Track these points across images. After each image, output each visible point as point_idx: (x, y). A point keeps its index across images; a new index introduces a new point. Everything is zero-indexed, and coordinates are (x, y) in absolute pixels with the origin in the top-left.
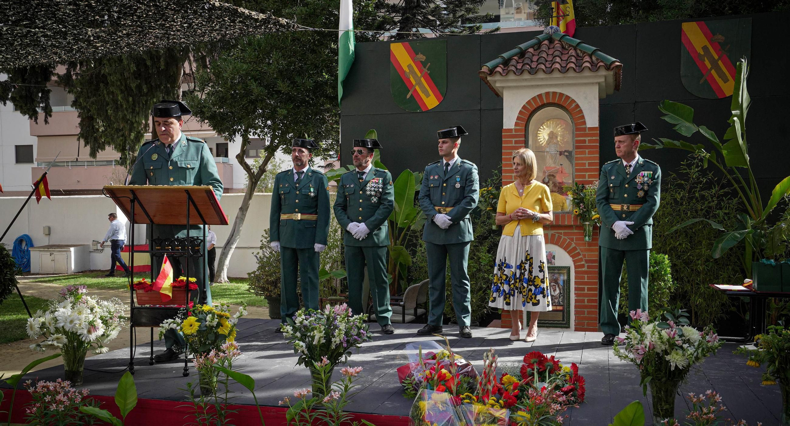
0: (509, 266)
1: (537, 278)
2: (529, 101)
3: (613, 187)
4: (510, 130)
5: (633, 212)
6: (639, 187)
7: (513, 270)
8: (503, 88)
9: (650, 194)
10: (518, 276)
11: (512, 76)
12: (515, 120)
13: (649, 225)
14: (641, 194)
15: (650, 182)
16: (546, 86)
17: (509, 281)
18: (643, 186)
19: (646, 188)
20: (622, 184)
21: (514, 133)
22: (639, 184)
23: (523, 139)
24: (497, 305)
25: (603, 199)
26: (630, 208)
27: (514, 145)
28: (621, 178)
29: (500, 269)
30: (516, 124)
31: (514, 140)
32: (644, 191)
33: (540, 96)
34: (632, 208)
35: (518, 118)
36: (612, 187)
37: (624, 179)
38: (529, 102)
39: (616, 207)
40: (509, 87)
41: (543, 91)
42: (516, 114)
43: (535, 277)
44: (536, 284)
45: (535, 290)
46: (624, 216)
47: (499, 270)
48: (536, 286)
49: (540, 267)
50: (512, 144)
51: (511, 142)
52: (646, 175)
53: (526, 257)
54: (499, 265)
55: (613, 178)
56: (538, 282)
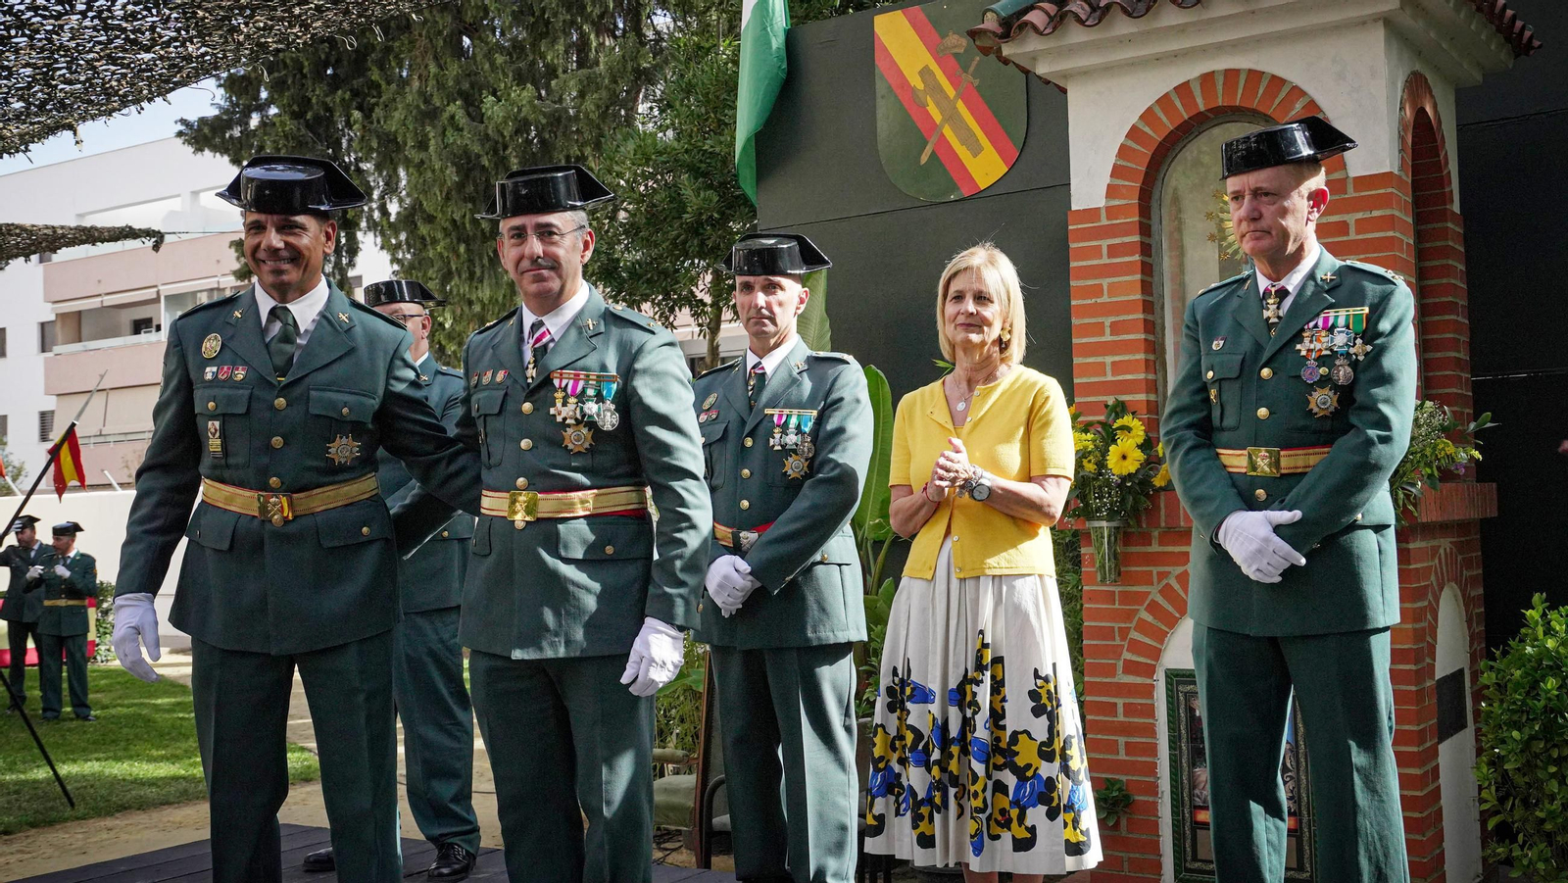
0: (923, 696)
1: (1022, 738)
2: (1149, 110)
3: (1219, 381)
4: (1092, 214)
5: (1295, 477)
6: (1314, 372)
7: (935, 708)
8: (1067, 75)
9: (1359, 397)
10: (954, 731)
11: (1076, 35)
12: (1106, 179)
13: (1379, 528)
14: (1322, 400)
15: (1359, 349)
16: (1204, 51)
17: (927, 752)
18: (1331, 366)
19: (1343, 373)
20: (1247, 369)
21: (1104, 222)
22: (1311, 363)
23: (1136, 238)
24: (890, 842)
25: (1189, 426)
26: (1284, 462)
27: (1105, 260)
28: (1246, 344)
29: (896, 704)
30: (1112, 191)
31: (1105, 244)
32: (1336, 388)
33: (1183, 89)
34: (1290, 461)
35: (1116, 172)
36: (1214, 381)
37: (1258, 348)
38: (1148, 116)
39: (1235, 460)
40: (1085, 73)
41: (1191, 72)
42: (1110, 159)
43: (1015, 734)
44: (1020, 761)
45: (1018, 789)
46: (1260, 493)
47: (891, 707)
48: (1020, 773)
49: (1034, 695)
50: (1101, 257)
51: (1096, 252)
52: (1341, 321)
53: (979, 657)
54: (890, 691)
55: (1218, 344)
56: (1026, 754)
